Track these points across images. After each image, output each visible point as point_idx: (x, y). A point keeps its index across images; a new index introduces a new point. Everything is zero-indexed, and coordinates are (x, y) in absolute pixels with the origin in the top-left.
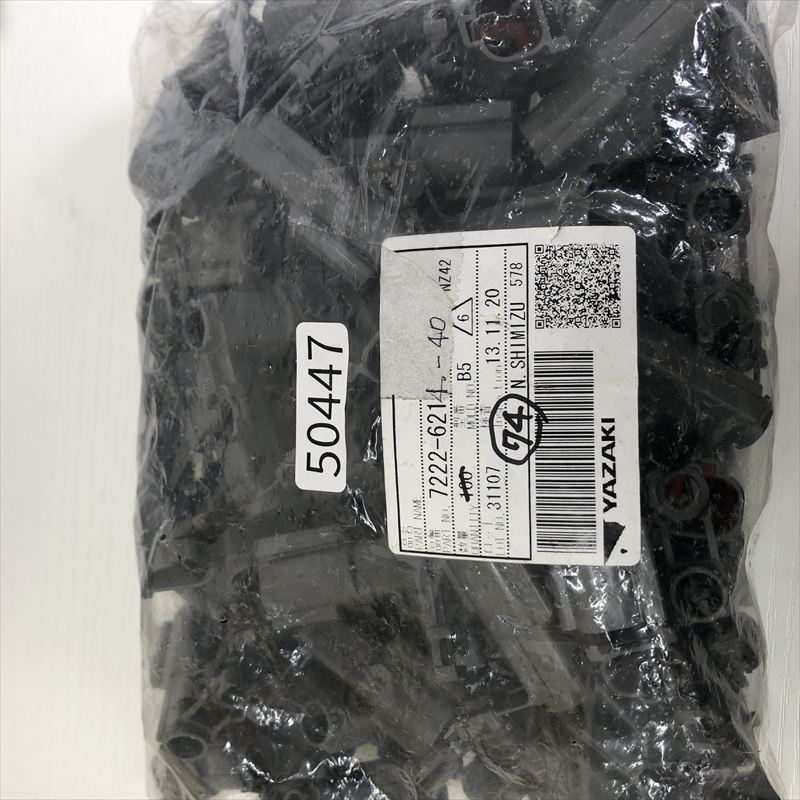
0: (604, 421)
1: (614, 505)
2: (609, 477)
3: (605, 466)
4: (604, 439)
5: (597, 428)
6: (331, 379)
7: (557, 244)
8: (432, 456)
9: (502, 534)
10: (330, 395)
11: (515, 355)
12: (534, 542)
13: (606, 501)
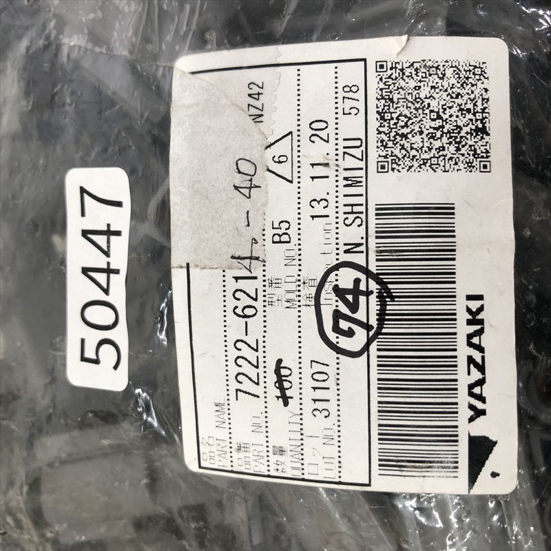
0: (469, 298)
1: (483, 412)
2: (475, 375)
3: (471, 360)
4: (469, 322)
5: (461, 308)
6: (108, 242)
7: (405, 59)
8: (239, 345)
9: (332, 451)
10: (108, 263)
11: (349, 209)
12: (375, 463)
13: (471, 407)
